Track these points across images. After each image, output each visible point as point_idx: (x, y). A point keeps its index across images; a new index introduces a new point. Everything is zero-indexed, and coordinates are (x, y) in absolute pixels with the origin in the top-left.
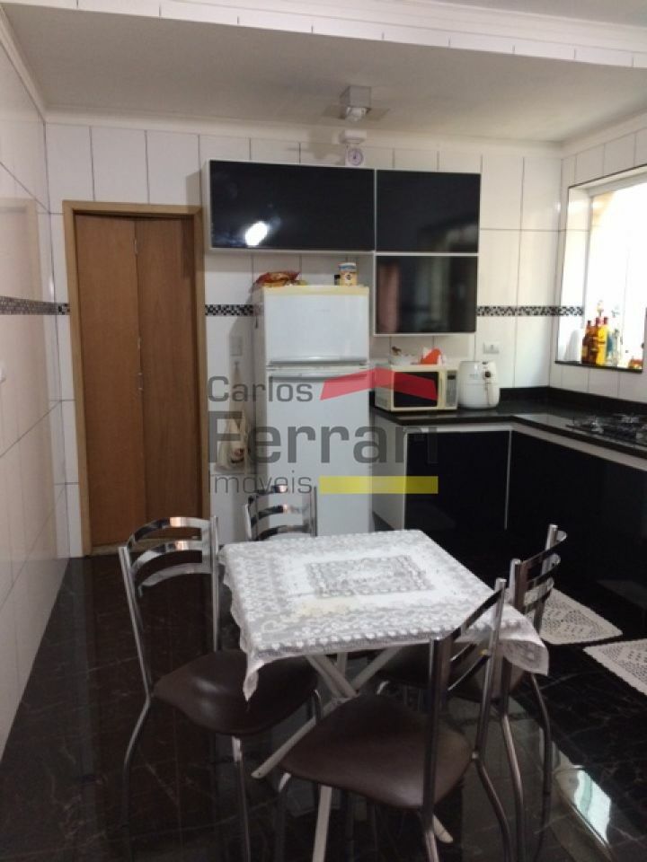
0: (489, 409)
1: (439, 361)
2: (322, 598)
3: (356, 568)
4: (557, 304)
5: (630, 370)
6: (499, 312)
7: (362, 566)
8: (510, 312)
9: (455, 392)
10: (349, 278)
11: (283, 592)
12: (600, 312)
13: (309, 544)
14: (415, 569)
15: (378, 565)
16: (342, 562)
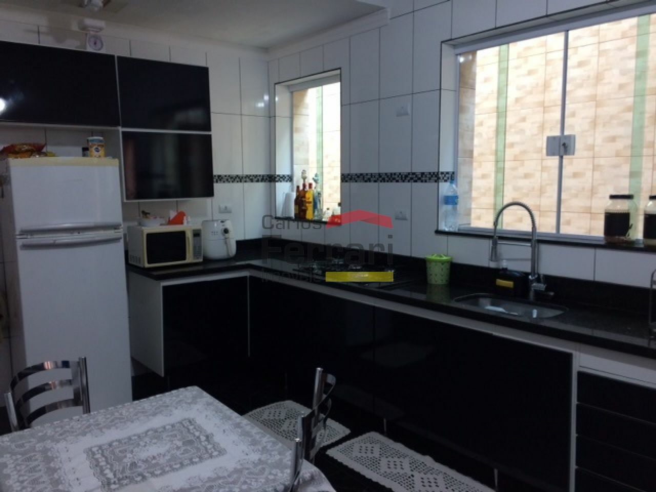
1: (185, 222)
3: (142, 443)
4: (273, 173)
6: (229, 180)
7: (147, 439)
8: (238, 179)
9: (200, 247)
10: (98, 151)
12: (304, 178)
13: (84, 422)
14: (201, 432)
15: (164, 435)
16: (125, 439)
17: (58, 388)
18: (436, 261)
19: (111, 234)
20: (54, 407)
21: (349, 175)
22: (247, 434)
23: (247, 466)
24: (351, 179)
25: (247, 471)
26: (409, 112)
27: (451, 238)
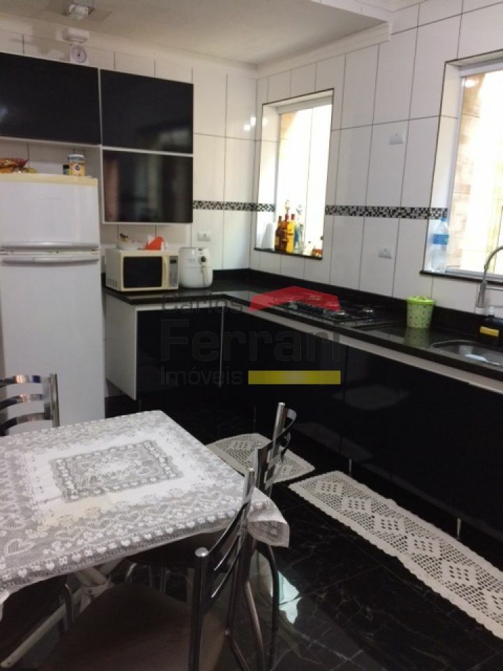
0: (204, 289)
1: (162, 247)
2: (70, 501)
3: (104, 460)
4: (255, 202)
5: (313, 257)
6: (210, 206)
7: (109, 457)
8: (218, 206)
9: (176, 274)
10: (78, 169)
11: (27, 499)
12: (288, 209)
13: (51, 436)
14: (161, 454)
15: (126, 454)
16: (88, 454)
17: (29, 401)
18: (418, 304)
19: (88, 255)
20: (25, 419)
21: (333, 207)
22: (205, 460)
23: (201, 490)
24: (335, 211)
25: (201, 495)
26: (404, 140)
27: (437, 280)
